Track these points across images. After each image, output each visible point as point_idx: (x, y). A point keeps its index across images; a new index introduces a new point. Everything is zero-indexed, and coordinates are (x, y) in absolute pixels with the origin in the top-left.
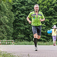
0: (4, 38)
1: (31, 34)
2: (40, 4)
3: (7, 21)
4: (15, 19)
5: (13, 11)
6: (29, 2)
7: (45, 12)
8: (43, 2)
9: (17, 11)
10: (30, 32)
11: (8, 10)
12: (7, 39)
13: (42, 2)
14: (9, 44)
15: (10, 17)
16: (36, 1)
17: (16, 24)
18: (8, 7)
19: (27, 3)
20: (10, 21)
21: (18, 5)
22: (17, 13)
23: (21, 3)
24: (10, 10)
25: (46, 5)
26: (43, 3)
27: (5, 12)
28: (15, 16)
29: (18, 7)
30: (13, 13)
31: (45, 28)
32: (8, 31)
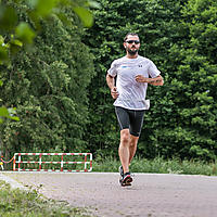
0: (52, 144)
1: (157, 131)
2: (193, 16)
3: (68, 80)
4: (95, 73)
5: (91, 41)
6: (149, 9)
7: (212, 48)
8: (203, 10)
9: (106, 42)
10: (152, 121)
11: (69, 37)
12: (65, 148)
13: (201, 9)
14: (74, 167)
15: (77, 64)
16: (177, 5)
17: (101, 90)
18: (72, 27)
19: (144, 11)
20: (76, 79)
21: (110, 19)
22: (103, 51)
23: (120, 10)
24: (79, 38)
25: (213, 23)
26: (203, 14)
27: (59, 47)
28: (95, 62)
29: (110, 28)
30: (88, 49)
31: (211, 110)
32: (68, 119)
